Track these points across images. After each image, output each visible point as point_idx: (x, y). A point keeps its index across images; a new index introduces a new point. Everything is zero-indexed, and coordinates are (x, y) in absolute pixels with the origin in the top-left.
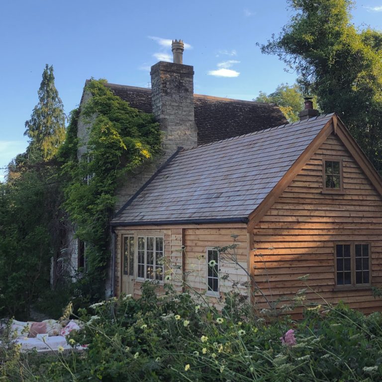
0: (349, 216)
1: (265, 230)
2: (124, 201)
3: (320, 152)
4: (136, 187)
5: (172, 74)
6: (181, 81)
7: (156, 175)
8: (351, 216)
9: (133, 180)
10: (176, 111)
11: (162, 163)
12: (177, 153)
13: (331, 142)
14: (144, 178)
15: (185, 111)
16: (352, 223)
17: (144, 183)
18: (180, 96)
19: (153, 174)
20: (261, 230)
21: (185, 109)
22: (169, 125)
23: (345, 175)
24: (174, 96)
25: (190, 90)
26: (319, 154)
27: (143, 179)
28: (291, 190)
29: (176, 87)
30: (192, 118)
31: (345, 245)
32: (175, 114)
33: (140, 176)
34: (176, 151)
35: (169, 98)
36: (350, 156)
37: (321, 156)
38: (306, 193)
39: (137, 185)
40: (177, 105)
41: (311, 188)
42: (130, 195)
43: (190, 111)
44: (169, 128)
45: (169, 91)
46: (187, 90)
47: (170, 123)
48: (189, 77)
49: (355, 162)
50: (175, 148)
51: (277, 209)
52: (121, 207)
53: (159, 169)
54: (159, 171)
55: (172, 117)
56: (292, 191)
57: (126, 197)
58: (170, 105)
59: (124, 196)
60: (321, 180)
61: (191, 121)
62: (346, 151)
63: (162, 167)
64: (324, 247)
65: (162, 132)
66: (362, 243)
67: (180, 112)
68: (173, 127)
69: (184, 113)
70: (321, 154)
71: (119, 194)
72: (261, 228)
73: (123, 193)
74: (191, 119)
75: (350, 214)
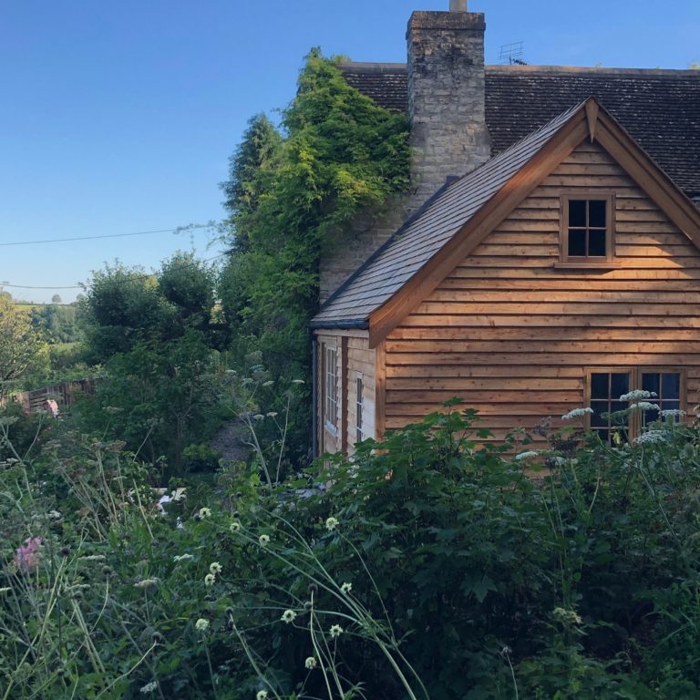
0: (629, 313)
1: (413, 343)
2: (337, 283)
3: (555, 181)
4: (361, 256)
5: (439, 33)
6: (458, 46)
7: (401, 232)
8: (634, 313)
9: (355, 243)
10: (445, 107)
11: (413, 209)
12: (444, 189)
13: (586, 159)
14: (376, 238)
15: (464, 105)
16: (635, 328)
17: (376, 248)
18: (453, 76)
19: (396, 231)
20: (402, 343)
21: (463, 100)
22: (429, 136)
23: (620, 228)
24: (442, 76)
25: (475, 61)
26: (551, 186)
27: (374, 242)
28: (478, 263)
29: (444, 58)
30: (481, 118)
31: (613, 375)
32: (442, 112)
33: (367, 236)
34: (443, 184)
35: (430, 82)
36: (636, 187)
37: (559, 190)
38: (516, 268)
39: (362, 252)
40: (448, 93)
41: (528, 257)
42: (348, 272)
43: (475, 104)
44: (430, 141)
45: (429, 67)
46: (469, 63)
47: (432, 132)
48: (474, 36)
49: (648, 199)
50: (442, 179)
51: (443, 302)
52: (331, 293)
53: (406, 221)
54: (407, 225)
55: (435, 118)
56: (480, 265)
57: (341, 274)
58: (432, 95)
59: (337, 273)
60: (556, 241)
61: (477, 122)
62: (625, 176)
63: (413, 217)
64: (557, 378)
65: (415, 149)
66: (661, 371)
67: (453, 107)
68: (438, 139)
69: (462, 109)
70: (556, 187)
71: (327, 270)
72: (402, 340)
73: (335, 267)
74: (477, 120)
75: (631, 311)
